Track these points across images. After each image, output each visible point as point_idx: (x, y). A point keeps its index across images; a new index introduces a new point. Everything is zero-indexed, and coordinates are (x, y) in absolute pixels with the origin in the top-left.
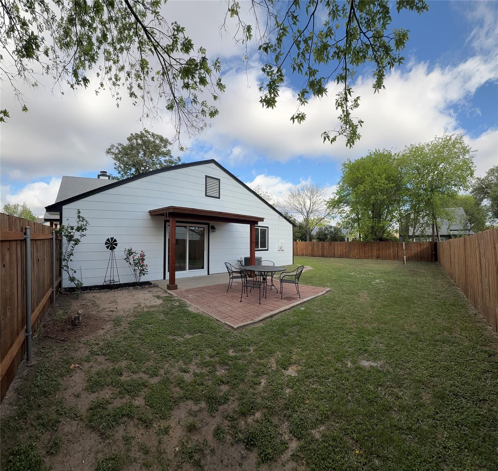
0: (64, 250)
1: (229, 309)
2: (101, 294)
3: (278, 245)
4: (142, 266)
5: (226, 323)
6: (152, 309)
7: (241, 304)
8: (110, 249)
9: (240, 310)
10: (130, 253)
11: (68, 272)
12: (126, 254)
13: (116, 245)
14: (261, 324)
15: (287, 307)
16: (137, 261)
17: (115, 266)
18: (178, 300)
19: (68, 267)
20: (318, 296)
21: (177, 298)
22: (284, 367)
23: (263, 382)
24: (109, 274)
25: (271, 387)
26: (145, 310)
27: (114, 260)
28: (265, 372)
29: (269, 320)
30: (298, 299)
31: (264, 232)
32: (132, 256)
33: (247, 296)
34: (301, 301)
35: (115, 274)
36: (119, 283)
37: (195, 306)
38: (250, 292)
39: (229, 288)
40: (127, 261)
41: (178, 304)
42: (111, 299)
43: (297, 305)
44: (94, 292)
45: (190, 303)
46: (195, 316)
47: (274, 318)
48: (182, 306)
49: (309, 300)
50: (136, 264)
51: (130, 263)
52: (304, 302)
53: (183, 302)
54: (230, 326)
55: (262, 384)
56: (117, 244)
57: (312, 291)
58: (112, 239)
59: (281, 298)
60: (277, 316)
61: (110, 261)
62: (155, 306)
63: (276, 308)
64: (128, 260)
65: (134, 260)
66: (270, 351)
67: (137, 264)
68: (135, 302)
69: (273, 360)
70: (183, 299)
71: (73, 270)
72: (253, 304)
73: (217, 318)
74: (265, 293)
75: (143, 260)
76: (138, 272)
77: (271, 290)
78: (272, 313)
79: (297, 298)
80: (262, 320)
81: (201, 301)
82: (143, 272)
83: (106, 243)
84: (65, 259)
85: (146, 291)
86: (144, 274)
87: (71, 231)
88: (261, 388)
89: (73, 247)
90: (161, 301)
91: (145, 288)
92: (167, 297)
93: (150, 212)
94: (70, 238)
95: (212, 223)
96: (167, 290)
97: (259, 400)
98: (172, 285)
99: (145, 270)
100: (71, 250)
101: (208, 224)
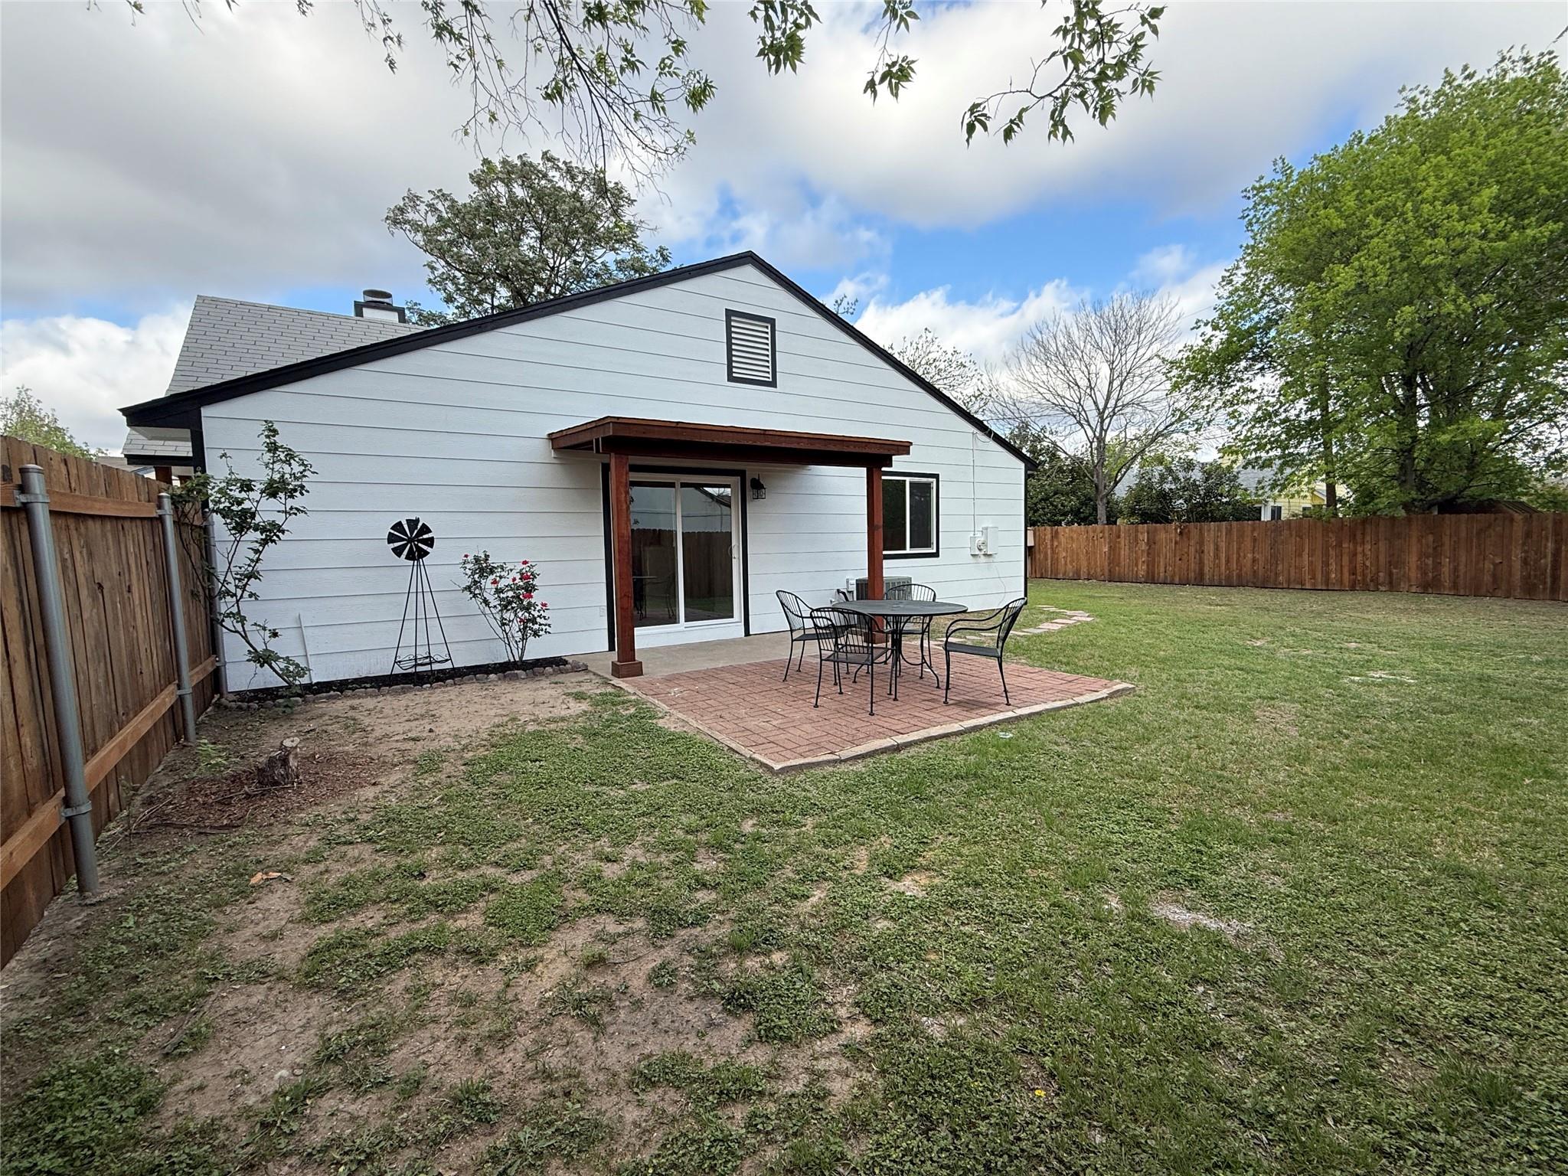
0: (221, 565)
1: (775, 723)
2: (381, 698)
3: (973, 539)
4: (527, 609)
5: (756, 756)
6: (553, 726)
7: (814, 714)
8: (407, 558)
9: (808, 727)
10: (483, 568)
11: (245, 638)
12: (469, 572)
13: (430, 542)
14: (859, 767)
15: (956, 727)
16: (511, 594)
17: (431, 613)
18: (636, 703)
19: (242, 620)
20: (1077, 704)
21: (633, 697)
22: (891, 871)
23: (818, 895)
24: (408, 639)
25: (832, 909)
26: (531, 728)
27: (428, 596)
28: (829, 874)
29: (885, 757)
30: (1003, 707)
31: (924, 491)
32: (491, 577)
33: (841, 693)
34: (1010, 714)
35: (436, 637)
36: (448, 665)
37: (680, 715)
38: (855, 682)
39: (791, 671)
40: (475, 596)
41: (632, 710)
42: (416, 711)
43: (991, 724)
44: (353, 697)
45: (667, 708)
46: (672, 739)
47: (903, 755)
48: (644, 714)
49: (1039, 713)
50: (506, 605)
51: (486, 602)
52: (1019, 718)
53: (649, 705)
54: (762, 765)
55: (813, 900)
56: (432, 539)
57: (1062, 687)
58: (413, 523)
59: (946, 702)
60: (913, 751)
61: (413, 597)
62: (563, 719)
63: (916, 728)
64: (477, 591)
65: (498, 591)
66: (861, 830)
67: (510, 603)
68: (500, 712)
69: (863, 853)
70: (651, 699)
71: (264, 629)
72: (851, 713)
73: (733, 746)
74: (893, 689)
75: (530, 589)
76: (516, 626)
77: (921, 678)
78: (901, 739)
79: (998, 704)
80: (863, 756)
81: (700, 704)
82: (530, 627)
83: (391, 539)
84: (228, 592)
85: (545, 683)
86: (536, 634)
87: (244, 495)
88: (805, 907)
89: (257, 551)
90: (585, 706)
91: (543, 674)
92: (606, 694)
93: (552, 438)
94: (242, 521)
95: (752, 469)
96: (612, 678)
97: (792, 929)
98: (627, 663)
99: (538, 620)
100: (252, 561)
101: (742, 474)
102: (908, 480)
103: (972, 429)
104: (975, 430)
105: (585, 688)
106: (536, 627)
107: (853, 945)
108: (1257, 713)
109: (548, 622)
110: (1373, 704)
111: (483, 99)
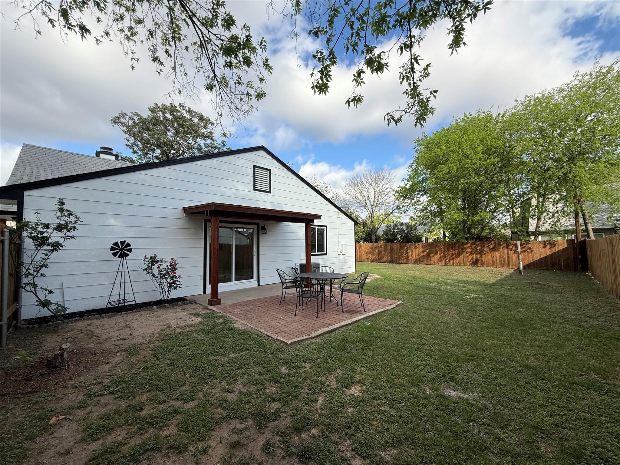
1: (282, 323)
2: (102, 320)
3: (339, 248)
4: (172, 278)
5: (278, 338)
6: (188, 329)
7: (295, 318)
8: (119, 257)
9: (294, 324)
10: (153, 261)
11: (36, 294)
12: (147, 263)
13: (130, 251)
14: (319, 340)
15: (349, 321)
16: (165, 272)
17: (127, 280)
18: (222, 317)
19: (35, 286)
20: (387, 310)
21: (220, 314)
22: (346, 385)
23: (321, 400)
24: (116, 291)
25: (329, 405)
26: (178, 330)
27: (127, 273)
28: (323, 389)
29: (328, 335)
30: (363, 312)
31: (322, 233)
32: (157, 265)
33: (303, 309)
34: (366, 315)
35: (128, 290)
36: (134, 303)
37: (242, 322)
38: (306, 304)
39: (282, 301)
40: (149, 273)
41: (221, 320)
42: (121, 325)
43: (361, 319)
44: (88, 319)
45: (236, 319)
46: (242, 333)
47: (334, 334)
48: (227, 322)
49: (376, 314)
50: (162, 276)
51: (154, 275)
52: (370, 316)
53: (228, 318)
54: (282, 342)
55: (320, 402)
56: (131, 249)
57: (380, 303)
58: (123, 243)
59: (342, 311)
60: (337, 332)
61: (120, 274)
62: (192, 326)
63: (336, 323)
64: (150, 271)
65: (159, 271)
66: (329, 368)
67: (164, 275)
68: (161, 323)
69: (332, 378)
70: (228, 315)
71: (46, 290)
72: (309, 317)
73: (268, 334)
74: (323, 306)
75: (174, 270)
76: (166, 286)
77: (330, 302)
78: (332, 328)
79: (361, 311)
80: (319, 336)
81: (249, 316)
82: (173, 285)
83: (112, 249)
84: (29, 274)
85: (179, 309)
86: (175, 288)
87: (45, 230)
88: (318, 405)
89: (46, 255)
90: (199, 319)
91: (177, 305)
92: (208, 313)
93: (185, 209)
94: (41, 241)
95: (262, 223)
96: (208, 306)
97: (316, 417)
98: (215, 299)
99: (176, 282)
100: (44, 259)
101: (258, 224)
102: (316, 227)
103: (337, 210)
104: (338, 211)
105: (197, 311)
106: (175, 285)
107: (343, 421)
108: (445, 311)
109: (181, 283)
110: (476, 306)
111: (177, 86)
